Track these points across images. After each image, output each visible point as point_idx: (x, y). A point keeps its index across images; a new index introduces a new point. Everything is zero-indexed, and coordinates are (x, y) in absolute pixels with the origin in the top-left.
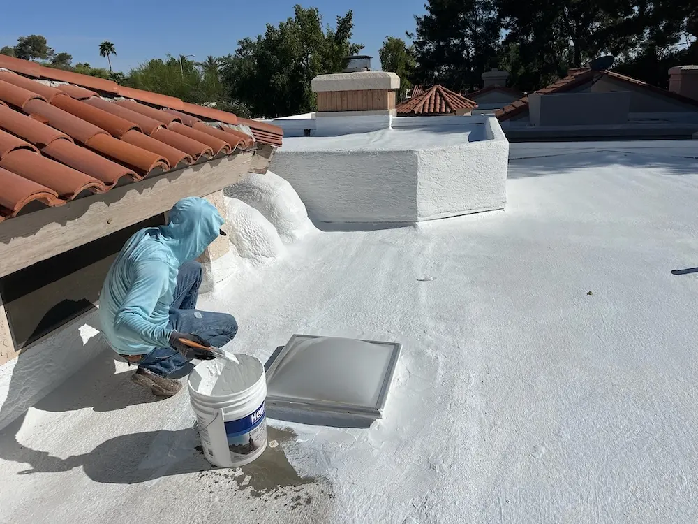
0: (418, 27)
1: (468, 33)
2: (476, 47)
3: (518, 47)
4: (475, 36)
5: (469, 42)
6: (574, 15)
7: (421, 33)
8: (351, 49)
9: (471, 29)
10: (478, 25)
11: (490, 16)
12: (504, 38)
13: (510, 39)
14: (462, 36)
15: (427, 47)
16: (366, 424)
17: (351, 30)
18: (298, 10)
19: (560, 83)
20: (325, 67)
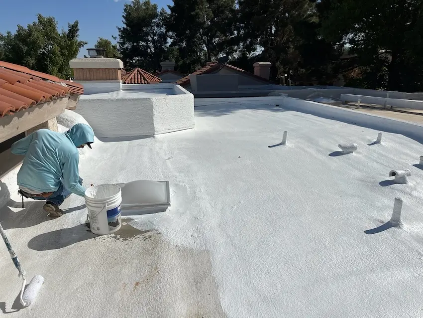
0: (120, 33)
1: (150, 39)
2: (155, 47)
3: (178, 49)
4: (153, 41)
5: (151, 44)
6: (205, 34)
7: (122, 37)
8: (79, 44)
9: (152, 37)
10: (155, 35)
11: (161, 31)
12: (170, 44)
13: (173, 44)
14: (147, 41)
15: (126, 46)
17: (78, 33)
18: (40, 17)
19: (204, 70)
20: (63, 54)
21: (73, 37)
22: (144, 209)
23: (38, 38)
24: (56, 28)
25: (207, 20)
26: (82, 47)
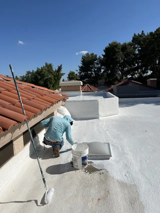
0: (79, 68)
1: (93, 70)
2: (95, 74)
3: (106, 74)
4: (95, 71)
5: (93, 73)
6: (120, 66)
7: (80, 70)
8: (62, 74)
10: (95, 68)
11: (99, 66)
12: (103, 72)
13: (104, 72)
14: (91, 71)
15: (82, 74)
16: (108, 159)
17: (62, 69)
18: (46, 64)
19: (120, 84)
20: (55, 79)
21: (59, 71)
22: (98, 157)
23: (45, 72)
24: (53, 68)
25: (121, 59)
26: (63, 76)
